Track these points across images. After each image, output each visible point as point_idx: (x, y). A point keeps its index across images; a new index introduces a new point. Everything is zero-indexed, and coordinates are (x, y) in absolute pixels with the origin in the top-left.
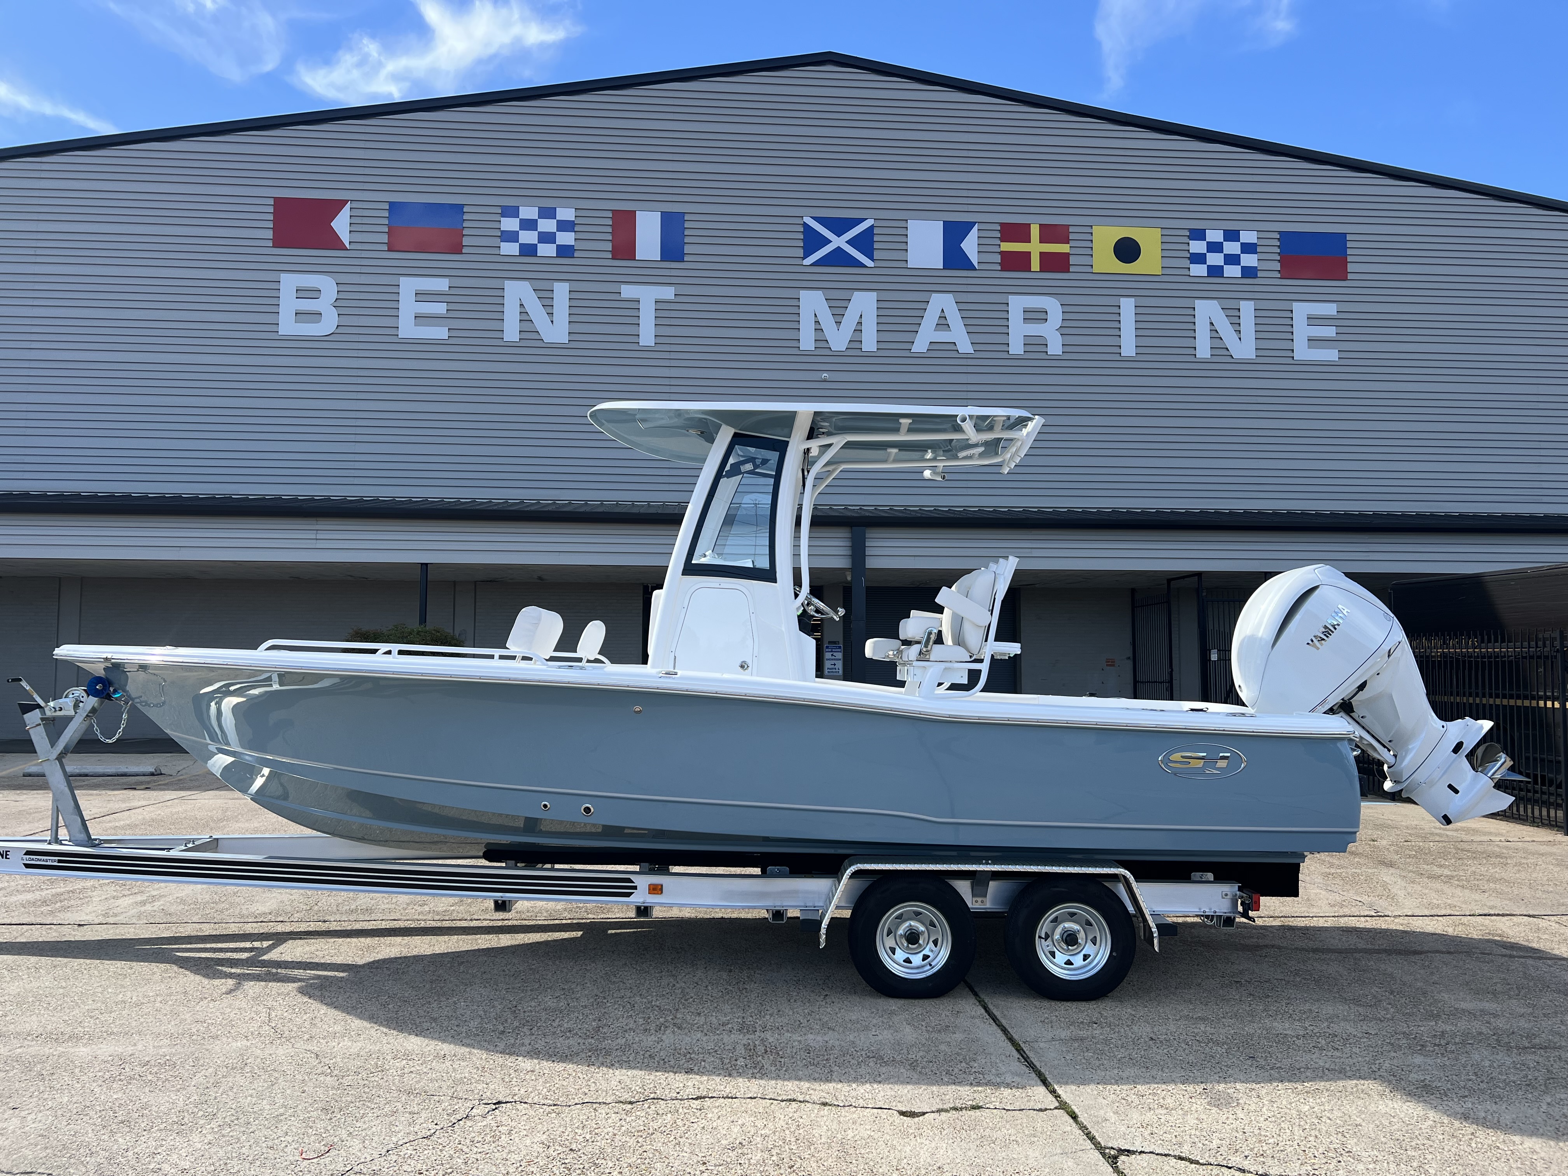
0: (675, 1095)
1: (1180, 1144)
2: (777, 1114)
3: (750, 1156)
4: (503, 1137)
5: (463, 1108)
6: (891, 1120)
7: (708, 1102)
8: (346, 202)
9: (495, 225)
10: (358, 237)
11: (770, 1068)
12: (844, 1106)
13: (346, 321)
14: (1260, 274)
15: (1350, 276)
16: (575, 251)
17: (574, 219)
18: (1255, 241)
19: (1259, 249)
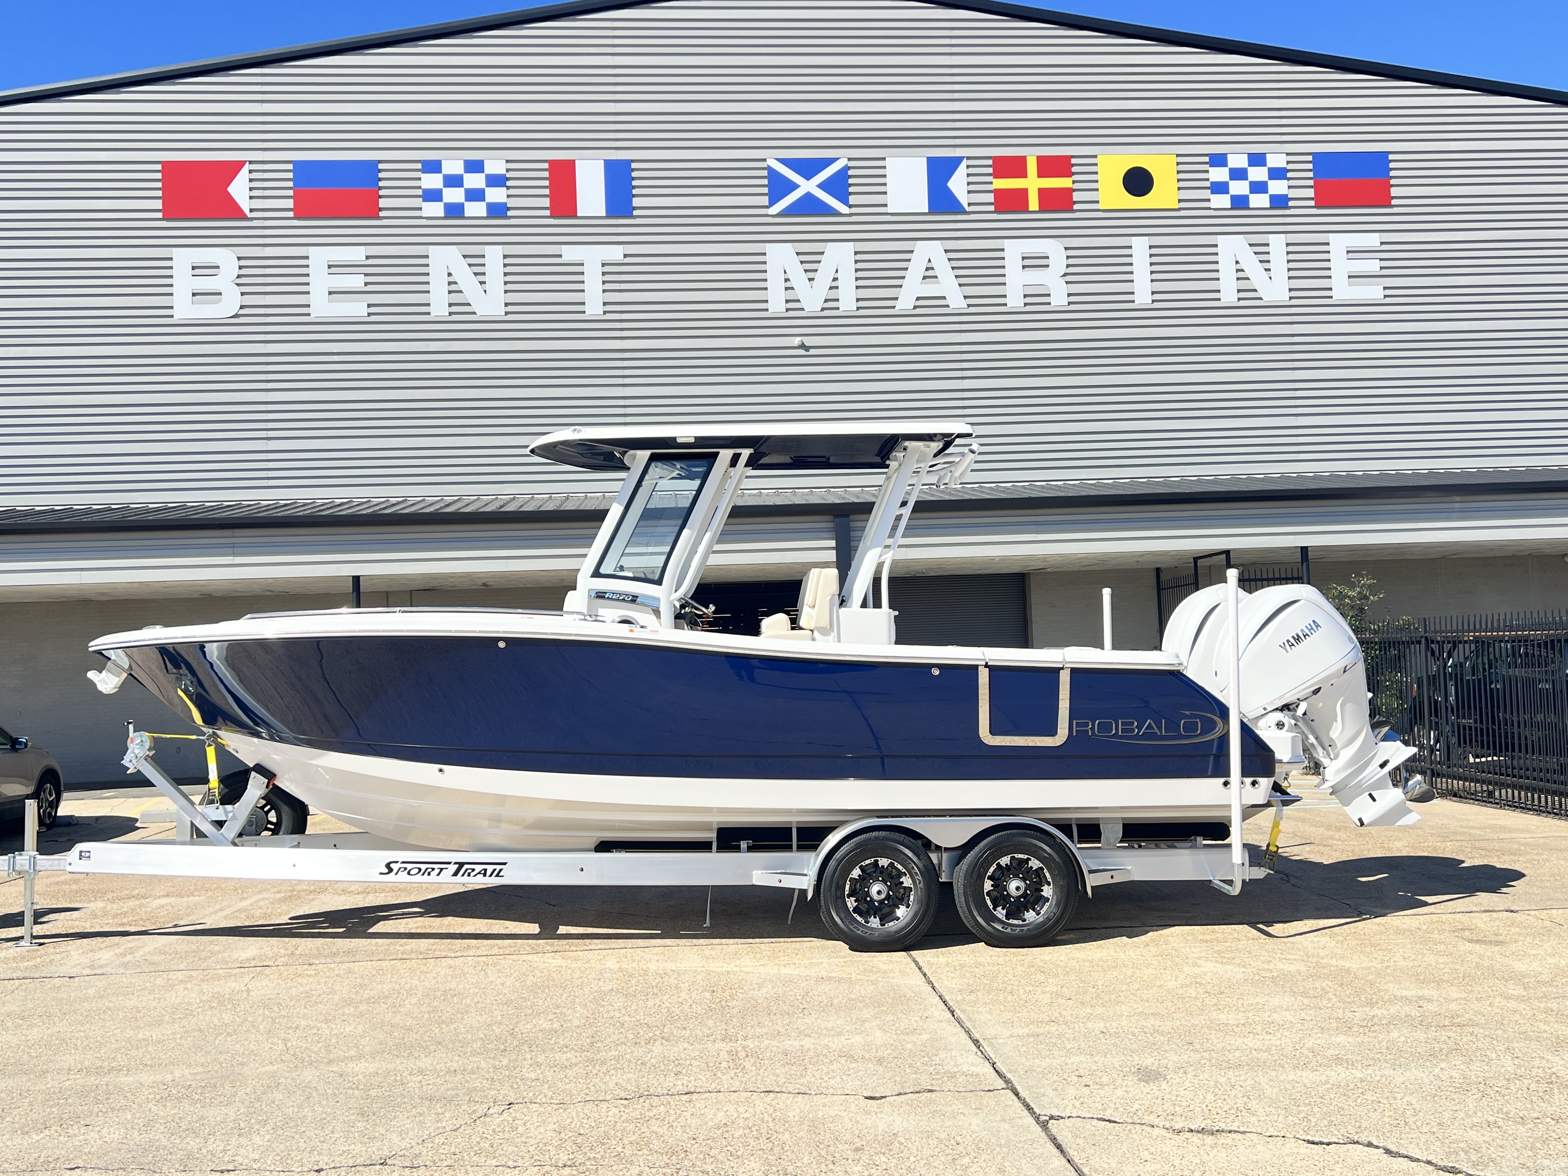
0: (667, 1091)
1: (1105, 1110)
2: (757, 1103)
3: (733, 1132)
4: (520, 1128)
5: (481, 1109)
6: (857, 1102)
7: (695, 1096)
8: (243, 164)
9: (418, 183)
10: (260, 204)
11: (750, 1068)
12: (816, 1094)
13: (251, 301)
14: (1291, 203)
15: (1394, 202)
16: (509, 209)
17: (504, 172)
18: (1284, 165)
19: (1289, 175)
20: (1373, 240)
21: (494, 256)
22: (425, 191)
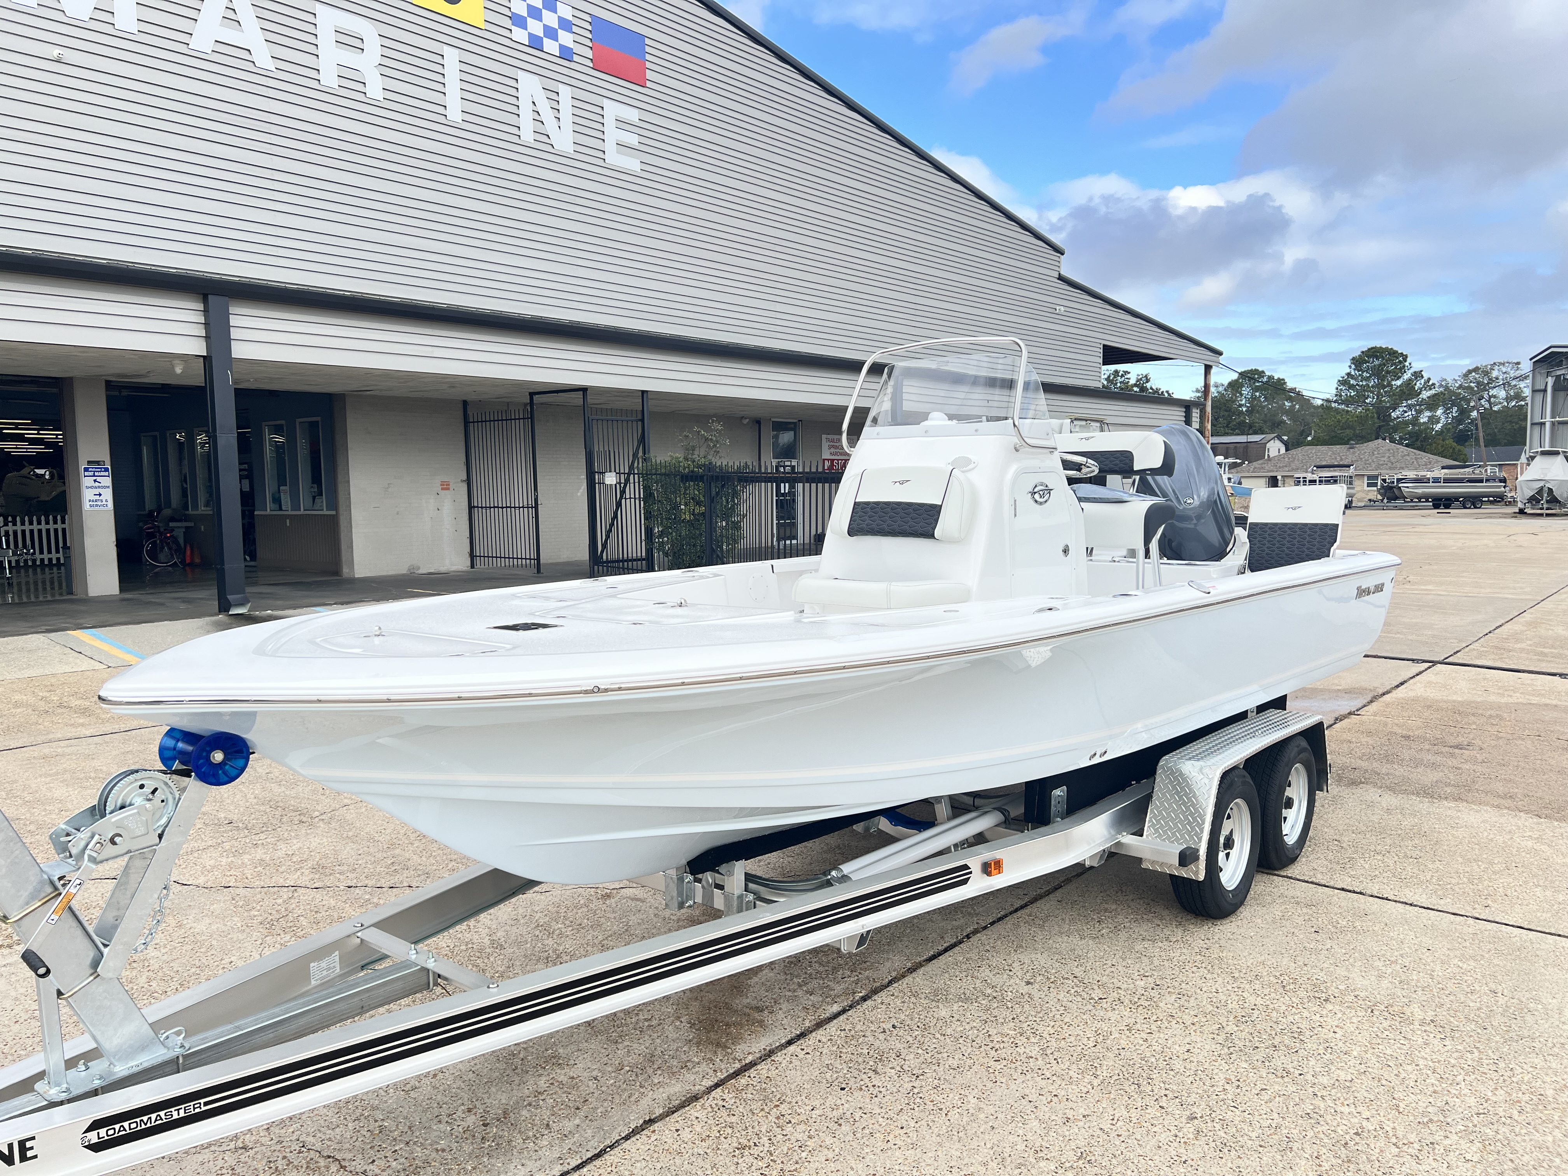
14: (576, 58)
15: (648, 84)
18: (570, 18)
19: (575, 29)
20: (633, 115)
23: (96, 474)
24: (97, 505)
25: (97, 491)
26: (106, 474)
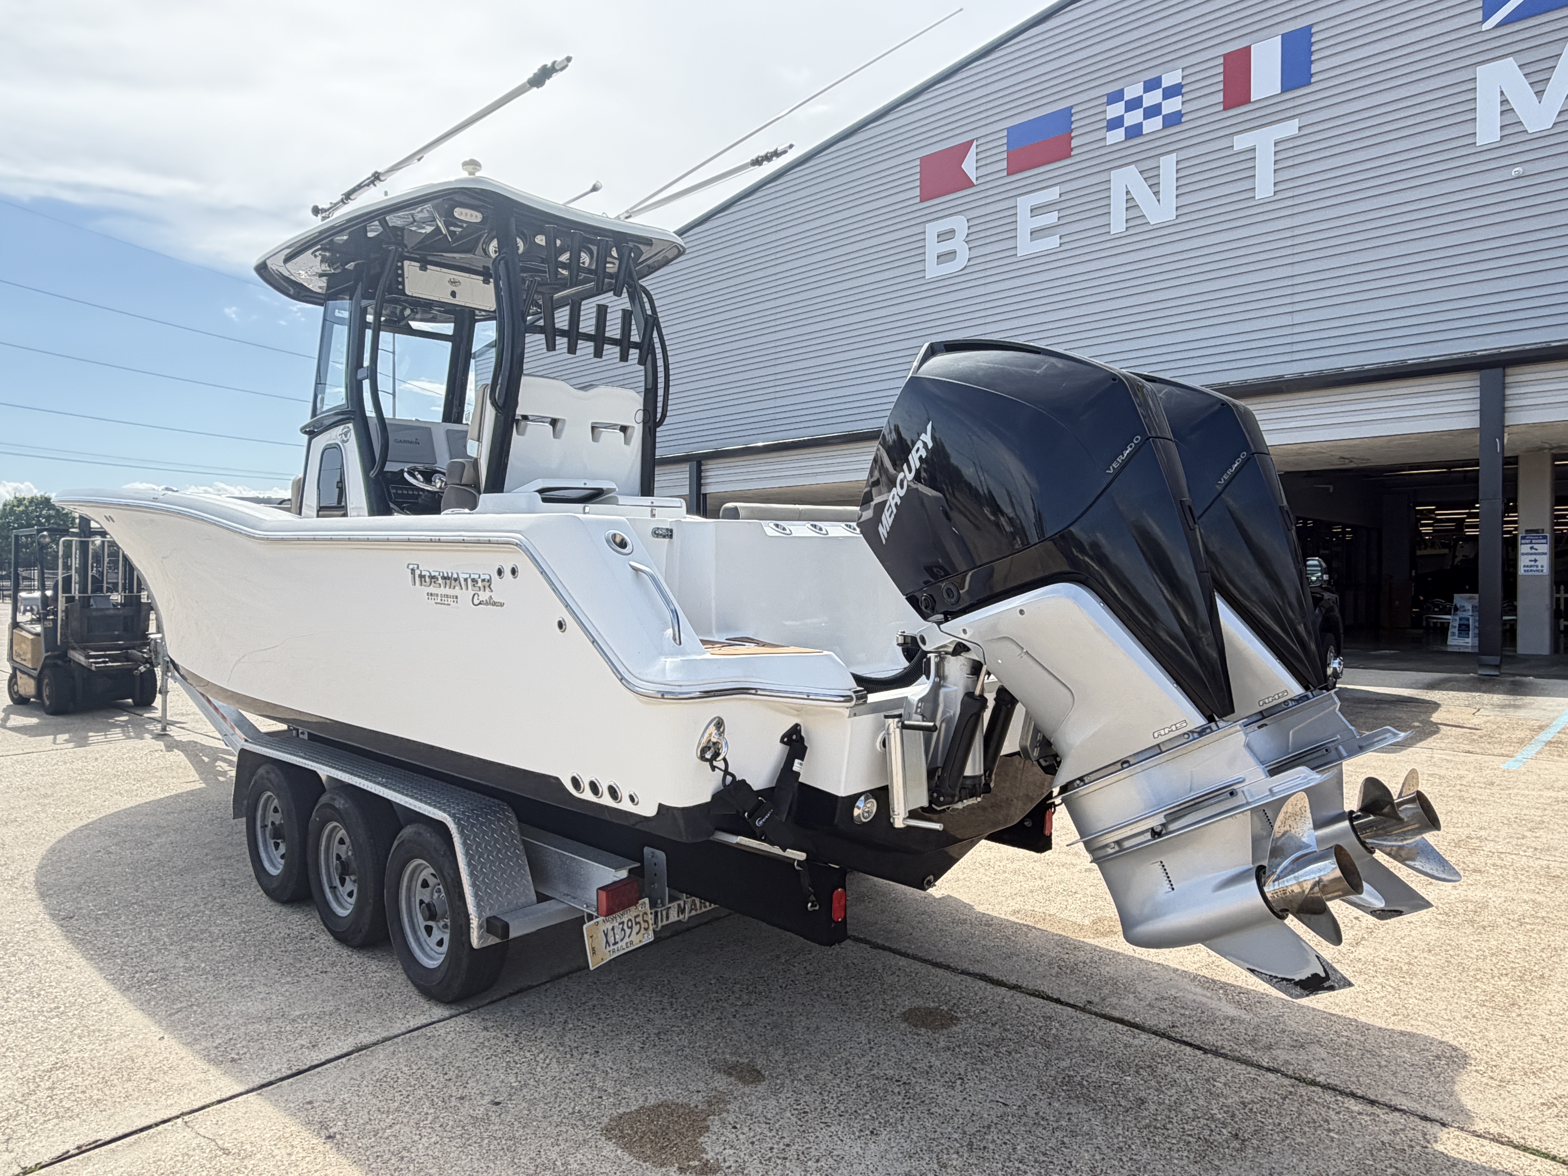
8: (972, 141)
9: (1101, 117)
10: (983, 171)
13: (976, 252)
16: (1182, 115)
17: (1180, 81)
21: (1168, 165)
22: (1108, 121)
23: (1534, 541)
24: (1531, 571)
25: (1533, 557)
26: (1544, 541)
